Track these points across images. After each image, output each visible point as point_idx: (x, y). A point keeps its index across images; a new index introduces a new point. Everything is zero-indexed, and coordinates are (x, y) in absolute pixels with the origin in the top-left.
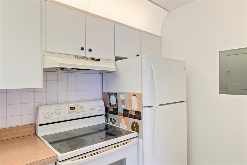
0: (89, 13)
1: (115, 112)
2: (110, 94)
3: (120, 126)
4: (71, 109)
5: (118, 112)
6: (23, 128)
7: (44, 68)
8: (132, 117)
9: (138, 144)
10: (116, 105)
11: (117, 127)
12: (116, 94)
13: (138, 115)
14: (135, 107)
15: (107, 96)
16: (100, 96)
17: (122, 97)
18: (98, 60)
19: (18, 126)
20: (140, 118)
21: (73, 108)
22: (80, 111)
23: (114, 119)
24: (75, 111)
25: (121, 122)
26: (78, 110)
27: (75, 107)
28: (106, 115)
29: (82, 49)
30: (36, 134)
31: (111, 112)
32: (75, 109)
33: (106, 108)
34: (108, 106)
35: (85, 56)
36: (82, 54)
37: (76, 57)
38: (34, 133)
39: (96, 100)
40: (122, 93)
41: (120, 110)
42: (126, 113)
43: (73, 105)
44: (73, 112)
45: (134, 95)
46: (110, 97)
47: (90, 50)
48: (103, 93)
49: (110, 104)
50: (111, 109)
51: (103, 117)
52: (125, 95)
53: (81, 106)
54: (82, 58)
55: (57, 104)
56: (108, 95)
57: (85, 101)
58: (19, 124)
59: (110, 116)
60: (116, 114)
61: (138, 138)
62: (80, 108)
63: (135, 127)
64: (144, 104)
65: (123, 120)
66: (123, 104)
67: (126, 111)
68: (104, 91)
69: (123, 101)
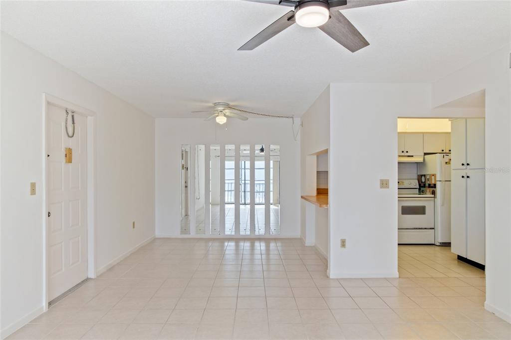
1: (424, 186)
2: (422, 176)
3: (427, 192)
8: (432, 187)
9: (434, 200)
10: (425, 182)
12: (425, 175)
13: (435, 186)
14: (433, 182)
15: (420, 177)
16: (416, 177)
17: (428, 177)
18: (412, 156)
20: (435, 188)
23: (424, 190)
28: (419, 189)
29: (403, 152)
31: (422, 187)
33: (420, 185)
34: (420, 183)
36: (403, 154)
37: (400, 156)
40: (428, 175)
41: (427, 185)
42: (430, 186)
45: (433, 175)
47: (407, 152)
48: (418, 175)
49: (422, 182)
50: (422, 185)
54: (403, 156)
57: (406, 179)
59: (422, 189)
63: (434, 193)
64: (437, 180)
65: (428, 190)
66: (428, 181)
67: (429, 185)
68: (419, 174)
69: (428, 179)
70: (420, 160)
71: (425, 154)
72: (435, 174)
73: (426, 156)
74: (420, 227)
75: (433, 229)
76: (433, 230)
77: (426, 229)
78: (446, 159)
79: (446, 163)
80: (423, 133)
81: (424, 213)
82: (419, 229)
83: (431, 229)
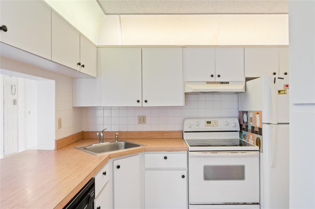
0: (218, 46)
2: (243, 112)
3: (249, 141)
4: (207, 123)
5: (248, 129)
6: (175, 132)
7: (185, 93)
8: (256, 133)
9: (259, 157)
10: (247, 122)
11: (248, 143)
12: (247, 112)
13: (260, 132)
14: (258, 125)
15: (241, 115)
16: (237, 114)
17: (251, 115)
18: (228, 83)
19: (173, 131)
20: (261, 134)
21: (209, 122)
22: (215, 125)
23: (246, 136)
24: (211, 125)
25: (250, 138)
26: (213, 124)
27: (210, 122)
28: (241, 132)
29: (212, 76)
30: (183, 138)
31: (244, 129)
32: (210, 123)
33: (241, 126)
34: (242, 123)
35: (215, 81)
36: (212, 80)
37: (208, 83)
38: (182, 137)
39: (231, 118)
40: (251, 112)
41: (250, 128)
42: (253, 130)
43: (209, 120)
44: (209, 125)
45: (258, 113)
46: (243, 115)
47: (219, 76)
48: (239, 112)
49: (244, 122)
50: (244, 127)
51: (238, 133)
52: (252, 113)
53: (216, 121)
54: (212, 83)
55: (198, 118)
56: (242, 113)
57: (221, 118)
58: (173, 130)
59: (244, 132)
60: (247, 131)
61: (260, 152)
62: (215, 123)
63: (258, 143)
64: (263, 121)
65: (251, 136)
66: (251, 121)
67: (253, 128)
68: (240, 110)
69: (251, 118)
70: (240, 88)
71: (248, 79)
72: (261, 112)
73: (248, 82)
74: (236, 202)
75: (257, 204)
76: (258, 206)
77: (245, 204)
78: (280, 85)
79: (279, 92)
80: (244, 47)
81: (242, 178)
82: (234, 204)
83: (253, 204)
